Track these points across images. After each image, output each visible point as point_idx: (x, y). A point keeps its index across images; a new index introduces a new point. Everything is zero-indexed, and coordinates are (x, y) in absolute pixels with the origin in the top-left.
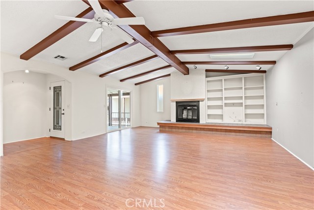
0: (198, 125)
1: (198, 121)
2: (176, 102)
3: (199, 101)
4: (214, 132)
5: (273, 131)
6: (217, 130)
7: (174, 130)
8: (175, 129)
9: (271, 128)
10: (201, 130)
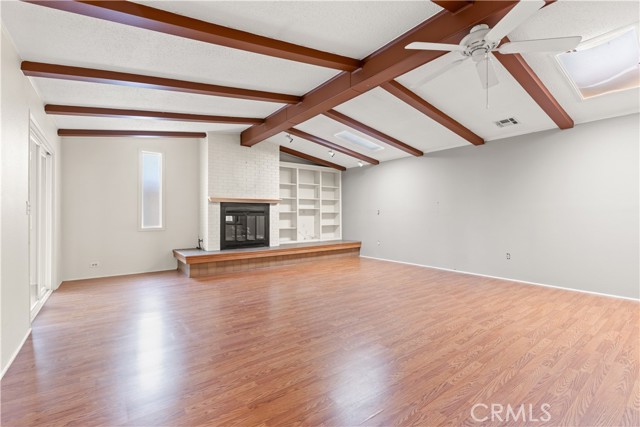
0: (267, 252)
1: (265, 242)
2: (221, 203)
3: (268, 205)
4: (303, 260)
5: (362, 246)
6: (306, 255)
7: (230, 269)
8: (233, 265)
9: (360, 243)
10: (283, 260)
